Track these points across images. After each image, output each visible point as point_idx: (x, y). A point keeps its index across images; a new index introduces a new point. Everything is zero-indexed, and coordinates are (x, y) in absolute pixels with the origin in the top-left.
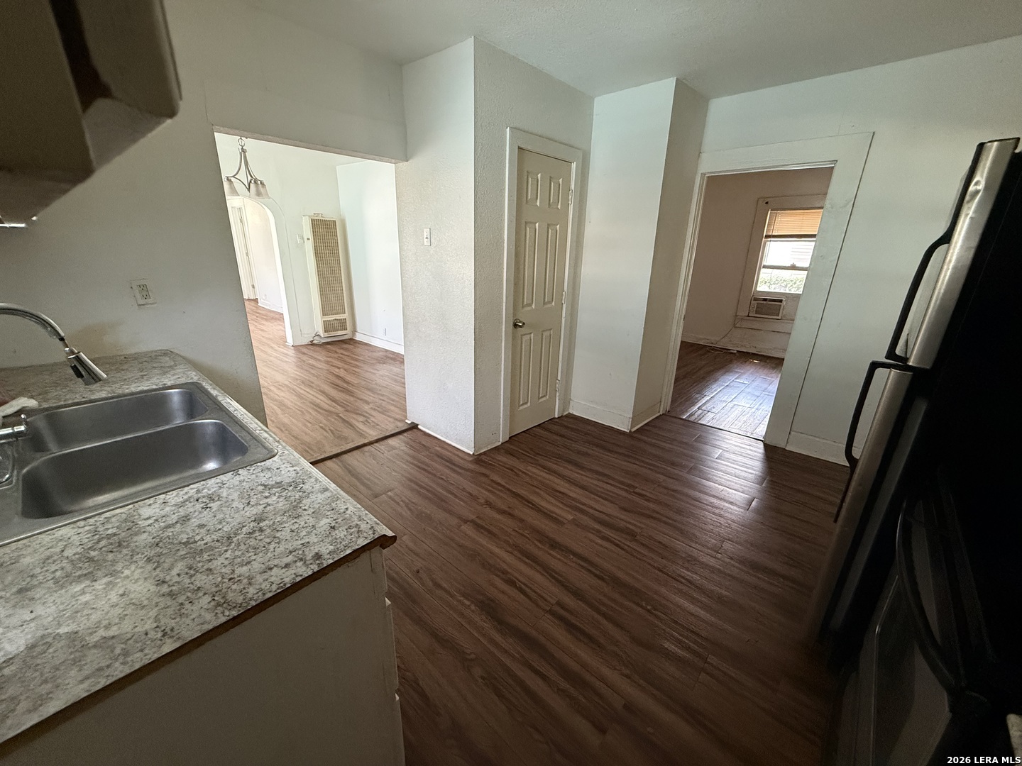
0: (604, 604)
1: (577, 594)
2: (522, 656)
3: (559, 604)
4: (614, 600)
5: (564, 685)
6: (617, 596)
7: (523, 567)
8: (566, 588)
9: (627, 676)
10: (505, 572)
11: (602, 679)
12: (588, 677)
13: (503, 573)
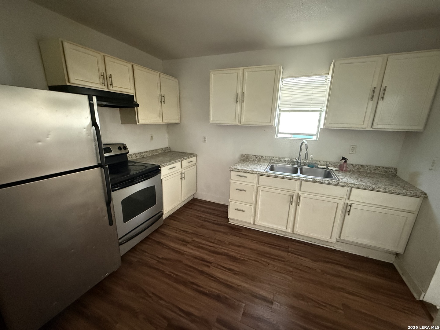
0: (191, 271)
1: (202, 273)
2: (216, 249)
3: (209, 267)
4: (186, 274)
5: (203, 246)
6: (185, 276)
7: (230, 279)
8: (207, 274)
9: (185, 251)
10: (235, 274)
11: (192, 249)
12: (197, 249)
13: (236, 273)
